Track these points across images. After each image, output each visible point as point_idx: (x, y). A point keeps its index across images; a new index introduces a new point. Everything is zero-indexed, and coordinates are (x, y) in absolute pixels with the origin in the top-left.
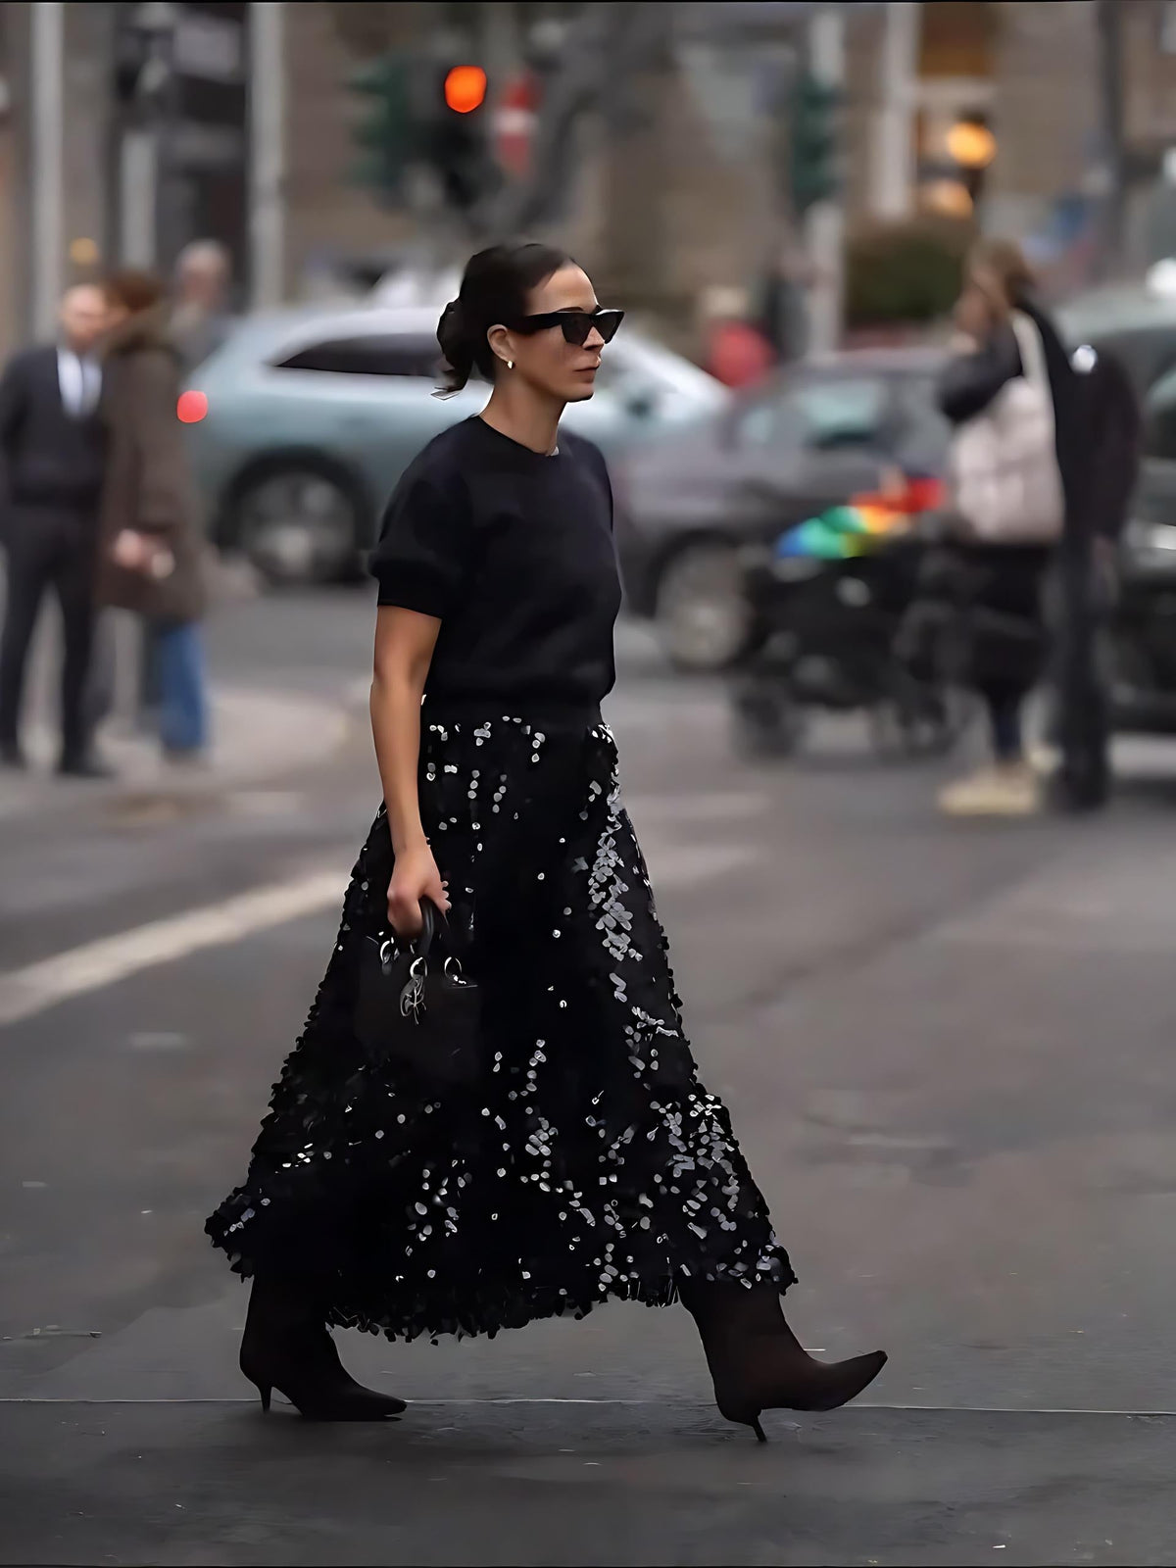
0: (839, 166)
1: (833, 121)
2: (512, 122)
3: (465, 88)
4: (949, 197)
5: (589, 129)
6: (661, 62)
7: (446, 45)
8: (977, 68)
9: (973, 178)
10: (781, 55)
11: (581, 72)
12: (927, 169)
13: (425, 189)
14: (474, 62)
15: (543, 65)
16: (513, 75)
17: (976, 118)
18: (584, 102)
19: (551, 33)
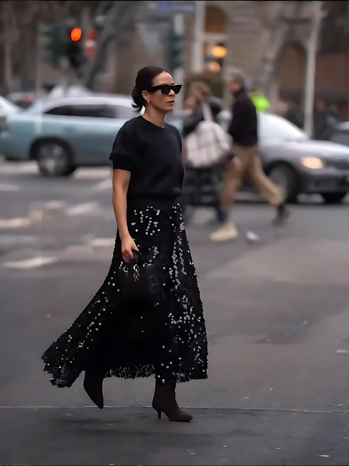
0: (183, 57)
1: (180, 45)
2: (89, 44)
3: (76, 34)
4: (213, 67)
5: (112, 47)
6: (131, 27)
7: (71, 22)
8: (220, 30)
9: (220, 61)
10: (165, 26)
11: (109, 30)
12: (207, 59)
13: (65, 63)
14: (79, 26)
15: (98, 28)
16: (89, 30)
17: (221, 44)
18: (110, 39)
19: (100, 19)
